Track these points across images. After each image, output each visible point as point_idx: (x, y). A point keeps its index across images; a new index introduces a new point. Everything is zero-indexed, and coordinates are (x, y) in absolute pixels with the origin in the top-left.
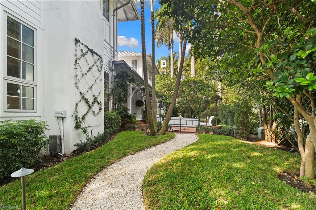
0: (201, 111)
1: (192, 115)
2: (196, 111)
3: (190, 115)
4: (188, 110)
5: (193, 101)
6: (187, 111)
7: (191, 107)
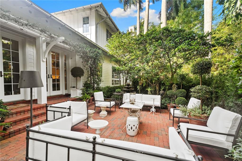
0: (175, 83)
1: (160, 90)
2: (168, 84)
3: (157, 88)
4: (154, 82)
5: (163, 67)
6: (152, 83)
7: (158, 77)
